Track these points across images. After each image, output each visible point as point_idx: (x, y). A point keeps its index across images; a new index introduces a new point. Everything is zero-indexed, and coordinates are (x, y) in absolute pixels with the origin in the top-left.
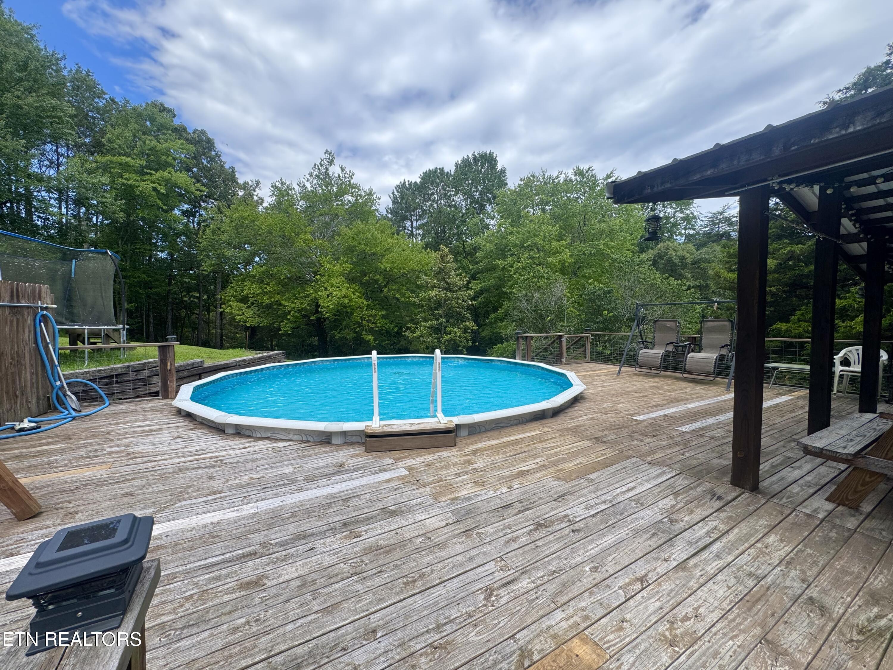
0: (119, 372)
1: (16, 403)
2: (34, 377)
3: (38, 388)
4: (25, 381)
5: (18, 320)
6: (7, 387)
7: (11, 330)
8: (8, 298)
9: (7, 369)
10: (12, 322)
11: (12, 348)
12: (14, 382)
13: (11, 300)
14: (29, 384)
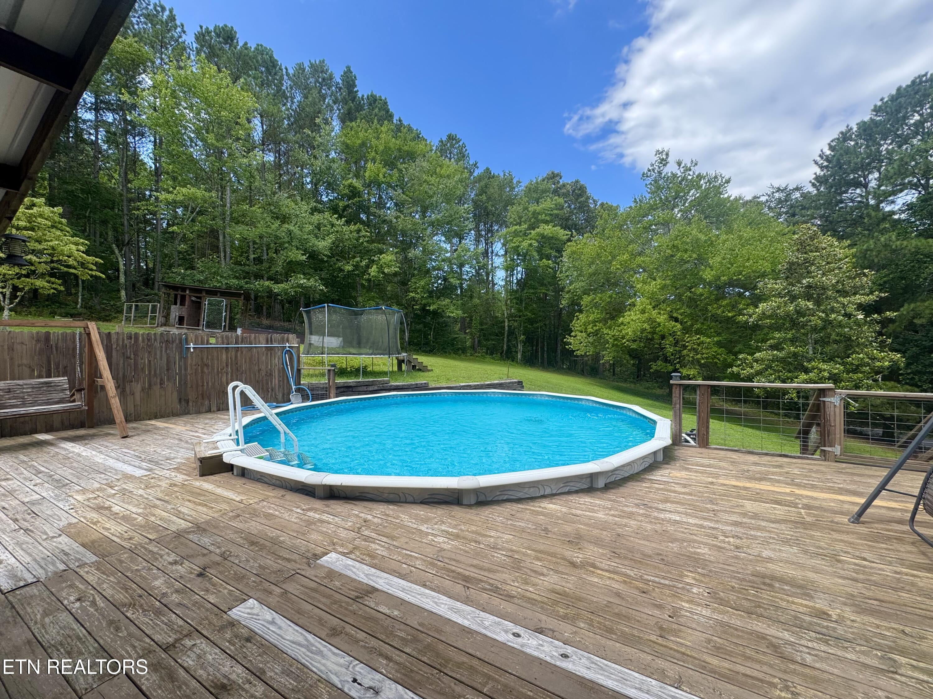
0: (351, 384)
1: (268, 395)
2: (281, 383)
3: (283, 388)
4: (275, 385)
5: (271, 354)
6: (263, 386)
7: (267, 358)
8: (264, 342)
9: (263, 377)
10: (267, 354)
11: (267, 367)
12: (267, 383)
13: (267, 344)
14: (277, 386)
